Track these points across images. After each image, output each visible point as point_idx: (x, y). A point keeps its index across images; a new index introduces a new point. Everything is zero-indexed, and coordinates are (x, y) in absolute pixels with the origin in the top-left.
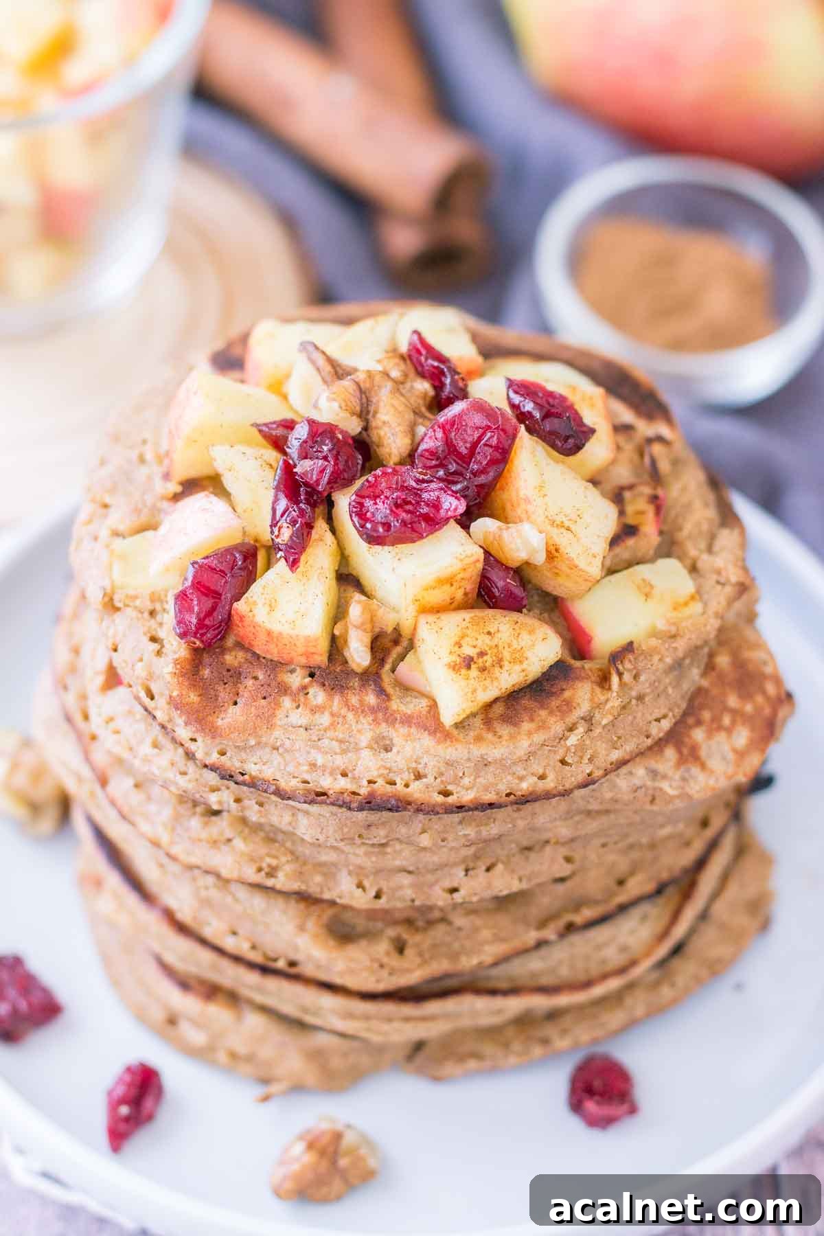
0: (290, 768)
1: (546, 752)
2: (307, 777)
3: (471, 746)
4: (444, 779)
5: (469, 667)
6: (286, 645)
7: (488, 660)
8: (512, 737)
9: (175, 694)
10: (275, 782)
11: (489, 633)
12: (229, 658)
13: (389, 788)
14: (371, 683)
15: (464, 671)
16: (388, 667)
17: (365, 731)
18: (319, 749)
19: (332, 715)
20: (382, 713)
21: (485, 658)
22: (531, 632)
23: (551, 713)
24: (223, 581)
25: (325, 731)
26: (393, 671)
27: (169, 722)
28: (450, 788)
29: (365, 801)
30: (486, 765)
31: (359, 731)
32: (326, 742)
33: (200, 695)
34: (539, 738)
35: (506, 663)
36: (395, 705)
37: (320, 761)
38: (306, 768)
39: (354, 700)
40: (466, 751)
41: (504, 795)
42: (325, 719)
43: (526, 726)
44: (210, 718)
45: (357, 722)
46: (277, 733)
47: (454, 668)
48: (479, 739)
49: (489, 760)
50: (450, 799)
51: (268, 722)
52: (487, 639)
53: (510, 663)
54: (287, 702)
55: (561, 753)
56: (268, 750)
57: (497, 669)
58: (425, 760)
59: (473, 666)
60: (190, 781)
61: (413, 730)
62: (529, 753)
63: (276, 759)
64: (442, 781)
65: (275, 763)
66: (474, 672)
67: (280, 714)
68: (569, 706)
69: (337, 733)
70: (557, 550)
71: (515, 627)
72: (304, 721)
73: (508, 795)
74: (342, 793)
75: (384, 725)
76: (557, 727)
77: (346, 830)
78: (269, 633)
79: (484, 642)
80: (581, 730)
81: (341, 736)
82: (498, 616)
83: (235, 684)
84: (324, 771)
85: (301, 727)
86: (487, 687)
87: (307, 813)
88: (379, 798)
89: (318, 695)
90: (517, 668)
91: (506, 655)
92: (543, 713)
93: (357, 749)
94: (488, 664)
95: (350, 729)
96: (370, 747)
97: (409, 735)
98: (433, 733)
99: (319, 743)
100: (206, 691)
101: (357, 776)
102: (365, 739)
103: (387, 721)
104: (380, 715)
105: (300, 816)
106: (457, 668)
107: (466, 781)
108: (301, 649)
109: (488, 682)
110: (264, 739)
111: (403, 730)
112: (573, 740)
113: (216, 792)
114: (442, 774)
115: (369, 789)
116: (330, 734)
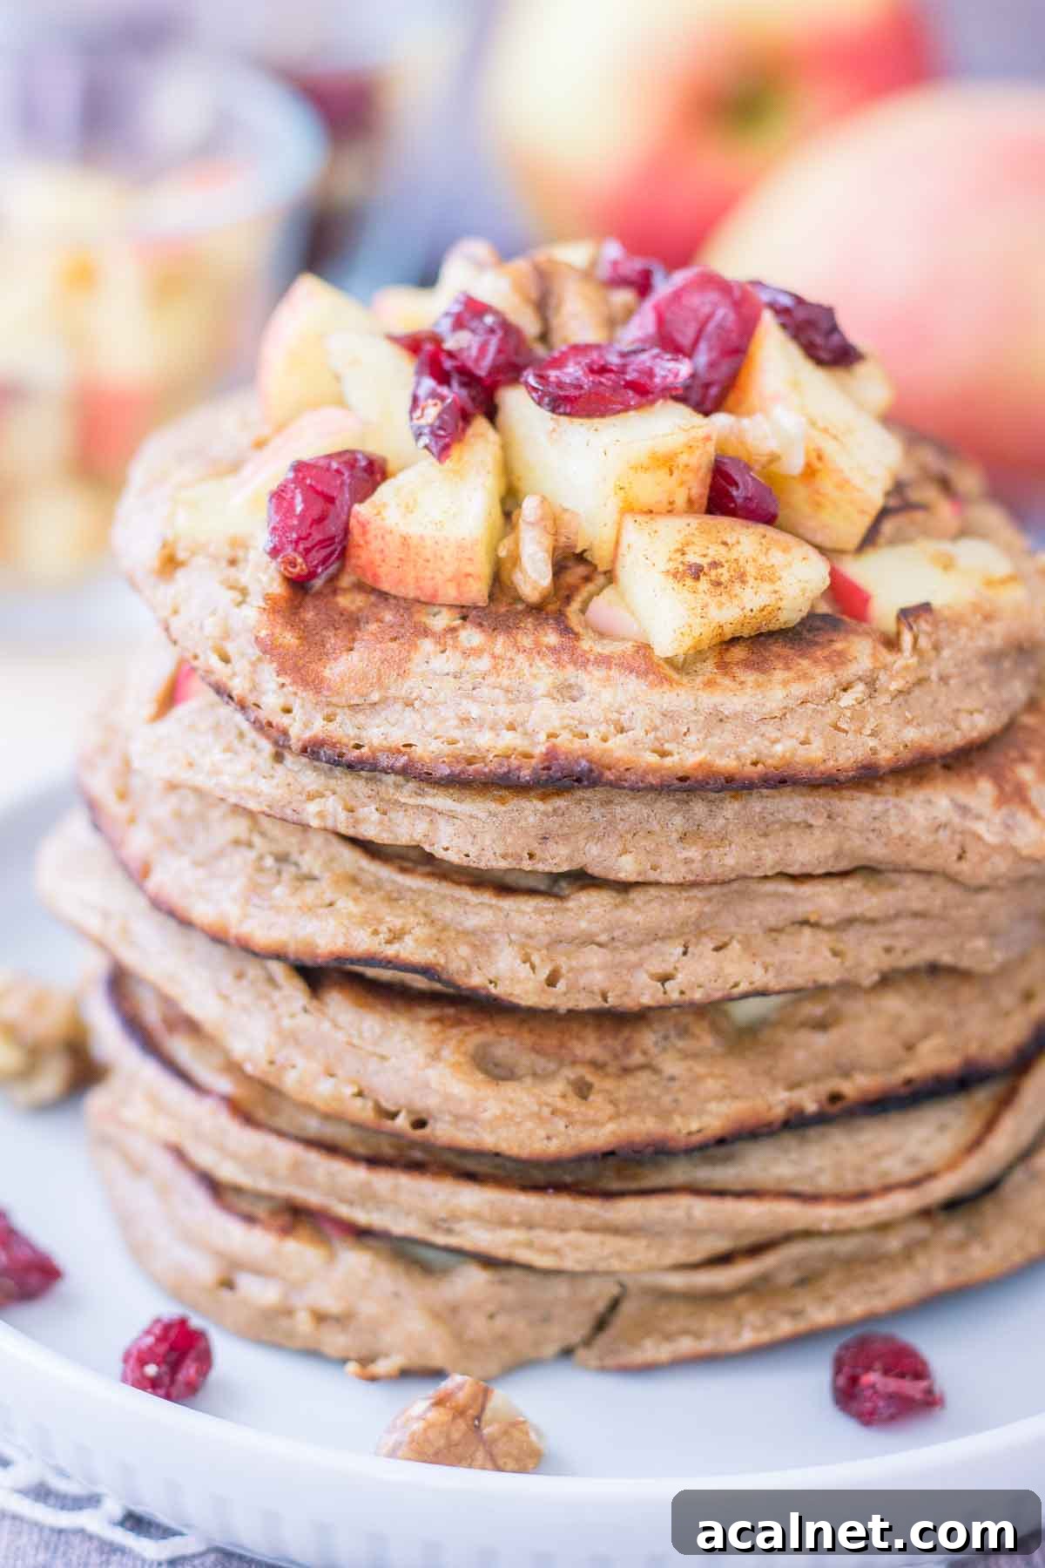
0: (431, 725)
1: (810, 712)
2: (456, 734)
3: (700, 693)
4: (659, 734)
5: (697, 578)
6: (428, 561)
7: (724, 574)
8: (758, 685)
9: (263, 634)
10: (408, 749)
11: (725, 543)
12: (343, 601)
13: (578, 744)
14: (551, 621)
15: (689, 582)
16: (575, 605)
17: (542, 675)
18: (474, 700)
19: (494, 657)
20: (570, 651)
21: (720, 570)
22: (786, 550)
23: (816, 662)
24: (338, 482)
25: (484, 678)
26: (583, 611)
27: (251, 691)
28: (667, 746)
29: (541, 766)
30: (721, 720)
31: (535, 676)
32: (485, 691)
33: (300, 638)
34: (799, 689)
35: (751, 581)
36: (586, 644)
37: (475, 711)
38: (454, 722)
39: (527, 641)
40: (692, 700)
41: (749, 762)
42: (484, 663)
43: (779, 675)
44: (313, 666)
45: (531, 665)
46: (409, 683)
47: (675, 575)
48: (710, 684)
49: (726, 713)
50: (668, 761)
51: (399, 668)
52: (722, 549)
53: (756, 579)
54: (427, 645)
55: (832, 715)
56: (399, 707)
57: (737, 587)
58: (632, 708)
59: (703, 578)
60: (278, 786)
61: (614, 672)
62: (785, 708)
63: (409, 717)
64: (657, 739)
65: (408, 721)
66: (704, 584)
67: (417, 657)
68: (841, 659)
69: (499, 680)
70: (820, 458)
71: (763, 541)
72: (451, 667)
73: (755, 764)
74: (508, 757)
75: (570, 668)
76: (824, 680)
77: (509, 840)
78: (405, 541)
79: (716, 552)
80: (859, 690)
81: (506, 682)
82: (738, 527)
83: (351, 631)
84: (481, 726)
85: (448, 674)
86: (723, 604)
87: (452, 816)
88: (563, 757)
89: (472, 636)
90: (767, 587)
91: (751, 570)
92: (805, 663)
93: (530, 699)
94: (724, 579)
95: (520, 674)
96: (549, 695)
97: (608, 679)
98: (642, 674)
99: (474, 692)
100: (308, 636)
101: (530, 731)
102: (541, 686)
103: (575, 664)
104: (565, 657)
105: (442, 823)
106: (679, 575)
107: (692, 739)
108: (449, 570)
109: (724, 598)
110: (392, 692)
111: (599, 673)
112: (847, 699)
113: (318, 800)
114: (655, 729)
115: (548, 744)
116: (491, 680)
